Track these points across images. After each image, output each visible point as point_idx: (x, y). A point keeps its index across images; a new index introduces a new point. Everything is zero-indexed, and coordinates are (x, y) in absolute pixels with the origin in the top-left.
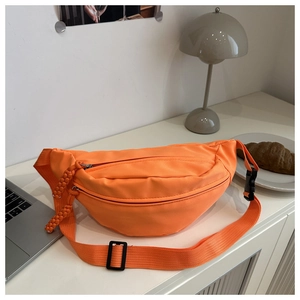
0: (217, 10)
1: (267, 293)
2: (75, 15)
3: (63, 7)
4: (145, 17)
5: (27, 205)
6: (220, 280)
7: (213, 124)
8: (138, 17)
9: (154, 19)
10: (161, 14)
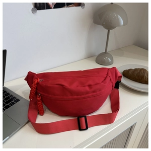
1: (138, 148)
5: (18, 100)
7: (110, 60)
9: (80, 7)
10: (84, 5)
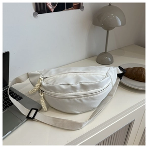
0: (110, 4)
2: (42, 8)
3: (36, 4)
4: (75, 9)
5: (21, 98)
6: (114, 134)
7: (110, 60)
8: (72, 9)
10: (83, 7)
